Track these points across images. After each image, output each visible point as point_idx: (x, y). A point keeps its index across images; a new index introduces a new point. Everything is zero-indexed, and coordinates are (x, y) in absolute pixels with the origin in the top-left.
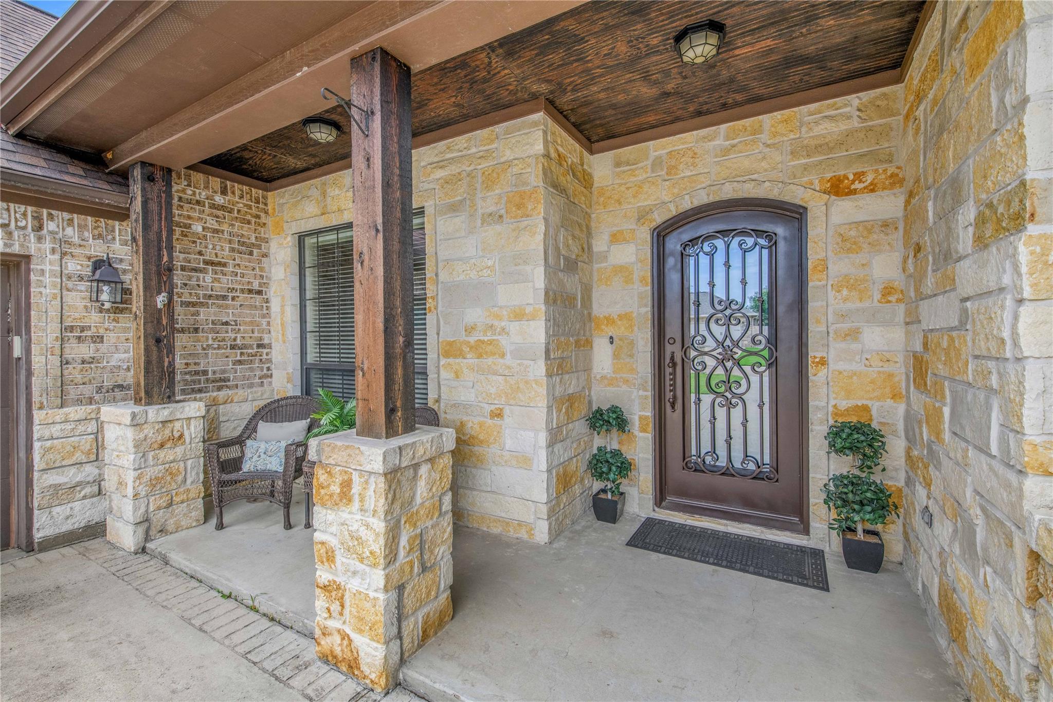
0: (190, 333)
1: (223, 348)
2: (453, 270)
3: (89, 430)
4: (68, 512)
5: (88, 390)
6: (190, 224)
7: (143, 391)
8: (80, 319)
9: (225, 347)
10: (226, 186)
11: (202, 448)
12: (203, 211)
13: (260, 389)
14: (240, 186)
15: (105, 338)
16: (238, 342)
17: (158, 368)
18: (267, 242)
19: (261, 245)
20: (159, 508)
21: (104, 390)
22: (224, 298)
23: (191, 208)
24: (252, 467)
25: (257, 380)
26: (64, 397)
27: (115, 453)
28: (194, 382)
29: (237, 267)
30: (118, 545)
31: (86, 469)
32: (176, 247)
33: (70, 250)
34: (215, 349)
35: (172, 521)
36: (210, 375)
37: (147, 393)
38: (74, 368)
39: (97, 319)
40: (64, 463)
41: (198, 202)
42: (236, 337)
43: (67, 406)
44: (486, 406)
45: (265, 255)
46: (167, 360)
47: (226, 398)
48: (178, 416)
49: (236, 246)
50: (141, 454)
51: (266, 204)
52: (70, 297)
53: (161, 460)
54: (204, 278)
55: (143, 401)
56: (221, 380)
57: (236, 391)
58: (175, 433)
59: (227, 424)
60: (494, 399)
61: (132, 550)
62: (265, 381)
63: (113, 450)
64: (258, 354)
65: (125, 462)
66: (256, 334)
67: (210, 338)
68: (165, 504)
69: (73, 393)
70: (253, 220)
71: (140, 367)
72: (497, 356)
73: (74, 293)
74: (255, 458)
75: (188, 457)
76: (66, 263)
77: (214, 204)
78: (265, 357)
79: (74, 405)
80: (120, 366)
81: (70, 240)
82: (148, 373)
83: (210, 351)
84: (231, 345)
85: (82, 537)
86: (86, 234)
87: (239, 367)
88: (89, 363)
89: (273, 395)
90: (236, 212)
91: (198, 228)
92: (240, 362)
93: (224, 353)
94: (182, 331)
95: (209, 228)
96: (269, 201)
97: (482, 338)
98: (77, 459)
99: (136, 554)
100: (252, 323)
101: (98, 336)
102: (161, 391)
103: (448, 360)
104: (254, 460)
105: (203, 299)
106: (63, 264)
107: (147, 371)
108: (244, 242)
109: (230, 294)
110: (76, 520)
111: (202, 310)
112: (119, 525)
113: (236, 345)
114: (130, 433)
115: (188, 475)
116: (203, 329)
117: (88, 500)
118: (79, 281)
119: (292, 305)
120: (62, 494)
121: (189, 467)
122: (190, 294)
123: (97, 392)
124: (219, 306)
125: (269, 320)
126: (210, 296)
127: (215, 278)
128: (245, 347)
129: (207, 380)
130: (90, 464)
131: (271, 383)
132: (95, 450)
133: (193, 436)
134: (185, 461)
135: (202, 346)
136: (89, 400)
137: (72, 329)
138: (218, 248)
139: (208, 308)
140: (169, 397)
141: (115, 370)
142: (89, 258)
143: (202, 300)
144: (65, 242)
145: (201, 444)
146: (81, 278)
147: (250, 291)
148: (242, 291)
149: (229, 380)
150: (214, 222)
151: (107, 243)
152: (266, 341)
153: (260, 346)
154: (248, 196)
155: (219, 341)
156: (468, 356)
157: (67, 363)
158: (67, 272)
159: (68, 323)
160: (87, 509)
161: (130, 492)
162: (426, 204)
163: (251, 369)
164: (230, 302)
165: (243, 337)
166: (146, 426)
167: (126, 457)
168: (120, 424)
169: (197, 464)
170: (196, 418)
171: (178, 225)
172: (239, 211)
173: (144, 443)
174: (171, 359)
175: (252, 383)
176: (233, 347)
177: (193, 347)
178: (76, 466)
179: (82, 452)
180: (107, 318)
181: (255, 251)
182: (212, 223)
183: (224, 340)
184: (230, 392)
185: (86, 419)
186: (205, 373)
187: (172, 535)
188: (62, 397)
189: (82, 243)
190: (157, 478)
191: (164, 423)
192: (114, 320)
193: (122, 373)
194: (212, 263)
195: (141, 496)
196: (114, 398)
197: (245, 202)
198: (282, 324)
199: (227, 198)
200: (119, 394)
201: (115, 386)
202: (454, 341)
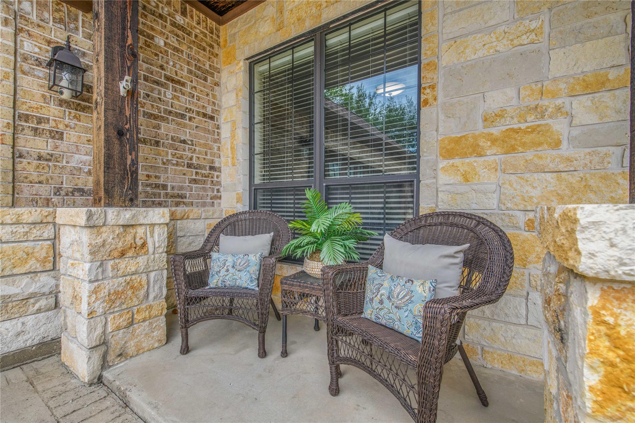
0: (151, 145)
1: (181, 165)
3: (46, 235)
4: (19, 327)
5: (45, 190)
6: (153, 36)
7: (103, 189)
8: (37, 108)
9: (183, 164)
10: (186, 8)
11: (165, 260)
12: (166, 26)
13: (211, 208)
14: (198, 12)
15: (65, 135)
16: (194, 161)
17: (120, 165)
18: (219, 72)
19: (214, 74)
20: (118, 328)
21: (63, 193)
22: (183, 116)
23: (155, 20)
24: (220, 282)
25: (209, 200)
26: (16, 195)
27: (71, 261)
28: (154, 195)
29: (193, 89)
30: (72, 369)
31: (41, 279)
32: (140, 55)
33: (27, 28)
34: (174, 165)
35: (132, 343)
36: (169, 190)
37: (107, 191)
38: (29, 163)
39: (56, 113)
40: (15, 271)
41: (161, 16)
42: (192, 156)
43: (20, 206)
44: (518, 213)
45: (217, 84)
46: (129, 158)
47: (183, 214)
48: (142, 221)
49: (193, 69)
50: (99, 263)
51: (218, 37)
52: (25, 81)
53: (121, 271)
54: (165, 93)
55: (102, 202)
56: (179, 196)
57: (191, 208)
58: (137, 240)
59: (184, 239)
61: (86, 381)
62: (215, 202)
63: (68, 258)
64: (210, 175)
65: (80, 272)
66: (209, 157)
67: (170, 154)
68: (125, 324)
69: (26, 191)
70: (208, 48)
71: (100, 163)
72: (546, 146)
73: (30, 78)
74: (223, 272)
75: (151, 269)
76: (21, 41)
77: (175, 23)
78: (215, 179)
79: (29, 206)
80: (80, 169)
81: (27, 16)
82: (108, 168)
83: (170, 167)
84: (188, 163)
85: (36, 355)
86: (46, 15)
87: (194, 186)
88: (47, 160)
89: (222, 215)
90: (193, 36)
91: (160, 41)
92: (195, 181)
93: (182, 170)
94: (145, 142)
95: (170, 45)
96: (221, 34)
97: (516, 127)
98: (31, 267)
99: (91, 385)
100: (205, 145)
101: (57, 132)
102: (122, 192)
103: (451, 162)
104: (221, 274)
105: (164, 113)
106: (18, 42)
107: (108, 167)
108: (200, 67)
109: (188, 114)
110: (29, 336)
111: (163, 124)
112: (73, 346)
113: (192, 164)
114: (85, 236)
115: (151, 290)
116: (163, 143)
117: (43, 314)
118: (37, 65)
119: (243, 128)
120: (12, 307)
121: (152, 281)
122: (152, 105)
123: (55, 194)
124: (178, 124)
125: (219, 145)
126: (170, 112)
127: (175, 96)
128: (198, 167)
129: (167, 195)
130: (46, 273)
131: (220, 203)
132: (52, 259)
133: (157, 245)
134: (148, 273)
135: (162, 160)
136: (45, 202)
137: (27, 118)
138: (178, 66)
139: (168, 123)
140: (131, 200)
141: (75, 172)
142: (49, 42)
143: (162, 114)
144: (21, 16)
145: (164, 255)
146: (39, 63)
147: (205, 115)
148: (198, 113)
149: (186, 197)
150: (175, 40)
151: (69, 31)
152: (217, 165)
153: (212, 168)
154: (204, 24)
155: (177, 158)
156: (488, 152)
157: (21, 156)
158: (22, 51)
159: (22, 110)
160: (41, 324)
161: (84, 308)
163: (205, 189)
164: (187, 122)
165: (198, 158)
166: (104, 229)
167: (81, 266)
168: (75, 226)
169: (160, 277)
170: (160, 224)
171: (142, 33)
172: (196, 36)
173: (102, 249)
174: (134, 157)
175: (205, 203)
176: (189, 166)
177: (154, 160)
178: (29, 276)
179: (37, 259)
180: (67, 113)
181: (209, 78)
182: (173, 41)
183: (181, 157)
184: (187, 209)
185: (41, 223)
186: (165, 187)
187: (133, 359)
188: (13, 195)
189: (42, 23)
190: (116, 293)
191: (126, 226)
192: (75, 117)
193: (83, 176)
194: (173, 81)
195: (98, 314)
196: (74, 202)
197: (201, 29)
198: (232, 148)
199: (187, 20)
200: (78, 198)
201: (75, 190)
202: (464, 136)
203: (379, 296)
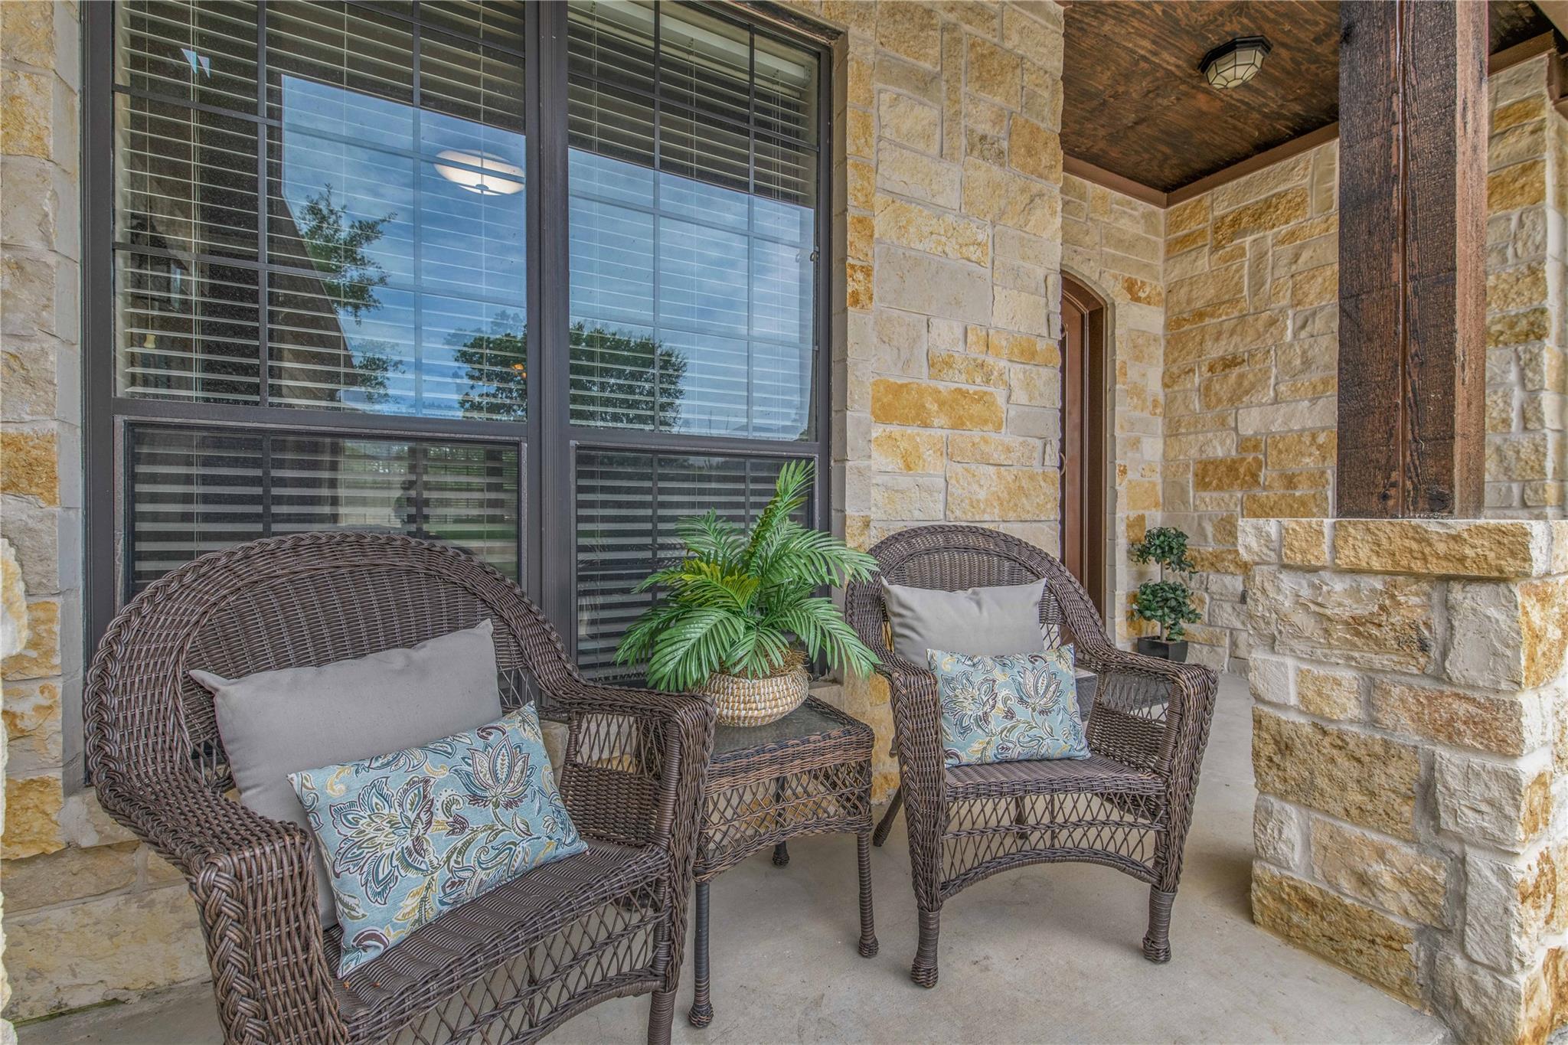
2: (909, 222)
60: (984, 511)
72: (990, 425)
97: (964, 387)
103: (889, 428)
156: (935, 422)
162: (853, 31)
202: (906, 385)
203: (1000, 705)
